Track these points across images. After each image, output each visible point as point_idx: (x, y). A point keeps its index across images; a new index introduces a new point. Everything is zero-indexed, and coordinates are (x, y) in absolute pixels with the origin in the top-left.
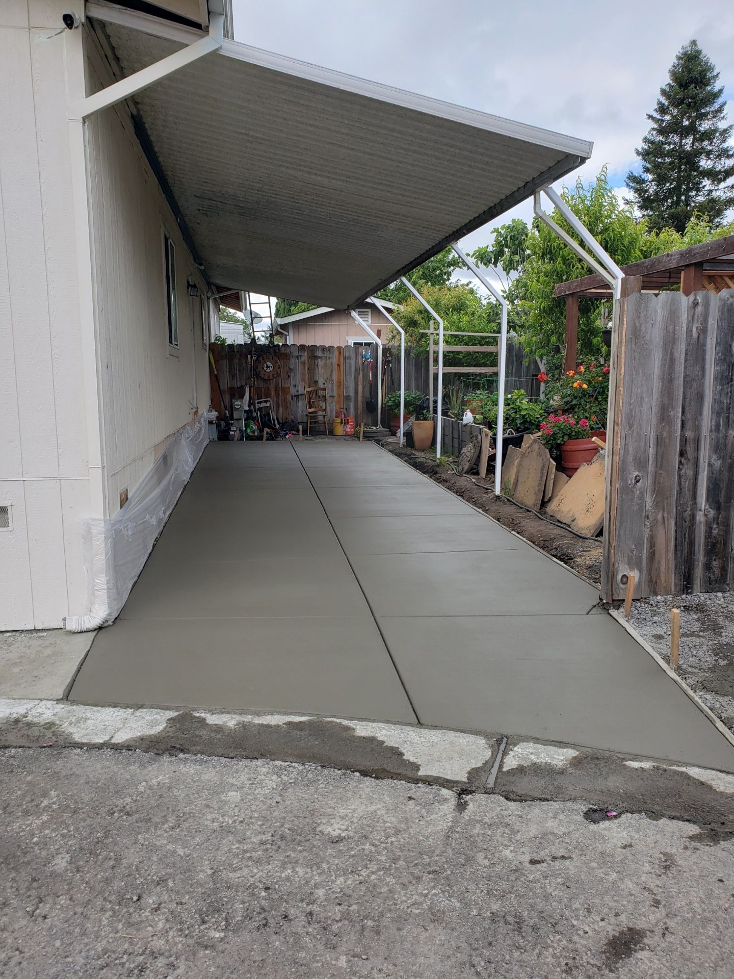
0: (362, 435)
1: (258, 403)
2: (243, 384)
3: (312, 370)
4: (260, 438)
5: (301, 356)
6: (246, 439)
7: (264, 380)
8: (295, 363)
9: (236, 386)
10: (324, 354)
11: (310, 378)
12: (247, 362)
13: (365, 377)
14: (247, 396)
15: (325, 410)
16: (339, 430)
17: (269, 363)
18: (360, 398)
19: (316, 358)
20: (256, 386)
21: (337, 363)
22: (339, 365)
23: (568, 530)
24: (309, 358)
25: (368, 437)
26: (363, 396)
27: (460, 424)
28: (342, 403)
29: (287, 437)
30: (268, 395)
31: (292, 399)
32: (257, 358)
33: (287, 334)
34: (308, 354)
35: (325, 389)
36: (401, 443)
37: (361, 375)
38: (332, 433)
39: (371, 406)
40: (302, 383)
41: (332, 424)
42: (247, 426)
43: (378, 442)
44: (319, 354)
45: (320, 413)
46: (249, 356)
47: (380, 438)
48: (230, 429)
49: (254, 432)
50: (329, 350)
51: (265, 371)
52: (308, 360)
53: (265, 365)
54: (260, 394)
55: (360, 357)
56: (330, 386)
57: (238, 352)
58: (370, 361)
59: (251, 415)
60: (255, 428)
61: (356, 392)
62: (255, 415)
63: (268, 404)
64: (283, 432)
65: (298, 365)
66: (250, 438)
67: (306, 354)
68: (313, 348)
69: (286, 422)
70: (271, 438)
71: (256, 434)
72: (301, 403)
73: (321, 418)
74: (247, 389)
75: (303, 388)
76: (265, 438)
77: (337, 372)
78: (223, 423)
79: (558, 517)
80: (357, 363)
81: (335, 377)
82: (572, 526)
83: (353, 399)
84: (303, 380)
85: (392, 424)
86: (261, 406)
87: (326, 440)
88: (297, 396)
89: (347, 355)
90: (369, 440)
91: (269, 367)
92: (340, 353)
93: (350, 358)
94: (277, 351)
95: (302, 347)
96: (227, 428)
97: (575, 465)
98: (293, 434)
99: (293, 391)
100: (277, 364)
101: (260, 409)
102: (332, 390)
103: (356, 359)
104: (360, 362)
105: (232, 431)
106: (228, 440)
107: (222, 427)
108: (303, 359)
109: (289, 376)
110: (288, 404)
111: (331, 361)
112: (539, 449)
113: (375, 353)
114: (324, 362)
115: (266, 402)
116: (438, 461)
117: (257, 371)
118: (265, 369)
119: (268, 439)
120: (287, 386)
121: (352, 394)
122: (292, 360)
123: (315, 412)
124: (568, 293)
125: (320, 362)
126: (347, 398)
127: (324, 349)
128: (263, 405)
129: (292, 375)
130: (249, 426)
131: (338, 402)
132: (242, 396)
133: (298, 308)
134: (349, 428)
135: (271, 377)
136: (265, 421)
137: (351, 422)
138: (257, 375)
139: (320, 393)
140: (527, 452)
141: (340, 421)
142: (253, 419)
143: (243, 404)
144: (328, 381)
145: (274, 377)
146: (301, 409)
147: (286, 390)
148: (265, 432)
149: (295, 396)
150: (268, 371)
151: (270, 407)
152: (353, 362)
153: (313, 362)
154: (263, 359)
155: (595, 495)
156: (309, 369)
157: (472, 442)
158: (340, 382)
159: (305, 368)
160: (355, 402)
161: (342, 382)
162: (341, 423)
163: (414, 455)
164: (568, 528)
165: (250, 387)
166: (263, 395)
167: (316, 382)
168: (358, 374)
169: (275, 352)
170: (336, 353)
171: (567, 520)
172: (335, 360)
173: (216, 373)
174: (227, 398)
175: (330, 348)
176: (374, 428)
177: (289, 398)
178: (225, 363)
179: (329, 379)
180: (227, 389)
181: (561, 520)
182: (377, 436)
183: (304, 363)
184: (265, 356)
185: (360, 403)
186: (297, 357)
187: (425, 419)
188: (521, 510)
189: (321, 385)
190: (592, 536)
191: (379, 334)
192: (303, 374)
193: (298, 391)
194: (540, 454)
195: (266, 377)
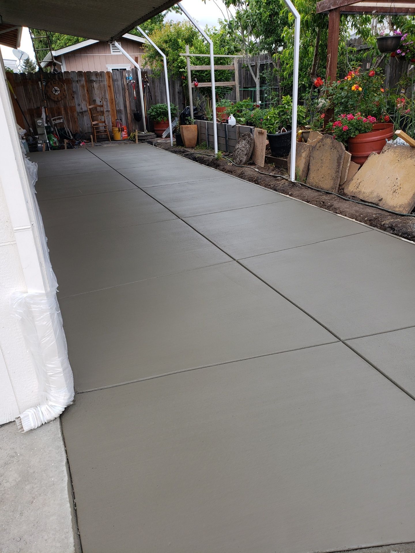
0: (137, 138)
1: (53, 120)
2: (39, 105)
3: (90, 91)
4: (61, 148)
5: (80, 81)
6: (51, 149)
7: (54, 101)
8: (77, 86)
9: (33, 108)
10: (97, 78)
11: (90, 98)
12: (38, 87)
13: (130, 94)
14: (44, 116)
15: (105, 122)
16: (119, 136)
17: (56, 88)
18: (128, 111)
19: (92, 81)
20: (49, 107)
21: (108, 84)
22: (109, 87)
23: (378, 208)
24: (86, 81)
25: (142, 140)
26: (130, 109)
27: (227, 126)
28: (116, 116)
29: (81, 145)
30: (59, 114)
31: (78, 115)
32: (46, 84)
33: (61, 64)
34: (86, 79)
35: (102, 106)
36: (172, 143)
37: (127, 93)
38: (113, 139)
39: (137, 117)
40: (84, 103)
41: (112, 132)
42: (49, 139)
43: (151, 143)
44: (94, 78)
45: (100, 125)
46: (40, 83)
47: (151, 140)
48: (37, 143)
49: (55, 143)
50: (101, 75)
51: (55, 94)
52: (86, 84)
53: (53, 89)
54: (53, 113)
55: (124, 79)
56: (105, 103)
57: (30, 79)
58: (133, 82)
59: (50, 130)
60: (55, 140)
61: (125, 107)
62: (52, 129)
63: (61, 121)
64: (77, 142)
65: (78, 88)
66: (53, 148)
67: (84, 79)
68: (88, 74)
69: (77, 133)
70: (70, 147)
71: (57, 144)
72: (85, 118)
73: (102, 129)
74: (43, 110)
75: (85, 106)
76: (66, 147)
77: (109, 92)
78: (31, 138)
79: (361, 197)
80: (123, 84)
81: (108, 97)
82: (380, 204)
83: (124, 112)
84: (84, 100)
85: (156, 129)
86: (56, 123)
87: (110, 145)
88: (82, 113)
89: (115, 78)
90: (142, 142)
91: (56, 91)
92: (109, 77)
93: (117, 80)
94: (61, 77)
95: (80, 73)
96: (34, 142)
97: (365, 154)
98: (85, 142)
99: (78, 109)
100: (63, 88)
101: (56, 125)
102: (107, 106)
103: (122, 81)
104: (125, 83)
105: (39, 144)
106: (37, 151)
107: (31, 141)
108: (82, 83)
109: (73, 97)
110: (76, 119)
111: (103, 83)
112: (332, 143)
113: (135, 75)
114: (98, 84)
115: (60, 119)
116: (216, 156)
117: (48, 94)
118: (54, 92)
119: (68, 148)
120: (73, 105)
121: (122, 108)
122: (74, 84)
123: (97, 124)
124: (332, 8)
125: (95, 85)
126: (119, 112)
127: (96, 74)
128: (58, 121)
129: (75, 96)
130: (51, 139)
131: (113, 115)
132: (39, 116)
133: (58, 46)
134: (124, 134)
135: (60, 99)
136: (61, 133)
137: (125, 129)
138: (49, 98)
139: (99, 109)
140: (318, 145)
141: (118, 129)
142: (52, 132)
143: (42, 122)
144: (103, 100)
145: (62, 99)
146: (86, 122)
147: (73, 109)
148: (65, 143)
149: (80, 113)
150: (56, 94)
151: (63, 123)
152: (120, 83)
153: (90, 85)
154: (51, 84)
155: (399, 179)
156: (87, 91)
157: (244, 140)
158: (112, 100)
159: (84, 90)
160: (125, 115)
161: (114, 99)
162: (119, 131)
163: (187, 151)
164: (379, 207)
165: (45, 108)
166: (56, 114)
167: (95, 101)
168: (125, 93)
169: (59, 78)
170: (106, 77)
171: (375, 200)
172: (106, 83)
173: (16, 97)
174: (28, 117)
175: (102, 73)
176: (143, 133)
177: (76, 114)
178: (21, 89)
179: (103, 98)
180: (26, 111)
181: (366, 199)
182: (147, 139)
183: (83, 86)
184: (52, 82)
185: (129, 115)
186: (77, 81)
187: (190, 124)
188: (320, 193)
189: (98, 103)
190: (408, 213)
191: (136, 60)
192: (84, 95)
193: (82, 109)
194: (333, 147)
195: (56, 99)
